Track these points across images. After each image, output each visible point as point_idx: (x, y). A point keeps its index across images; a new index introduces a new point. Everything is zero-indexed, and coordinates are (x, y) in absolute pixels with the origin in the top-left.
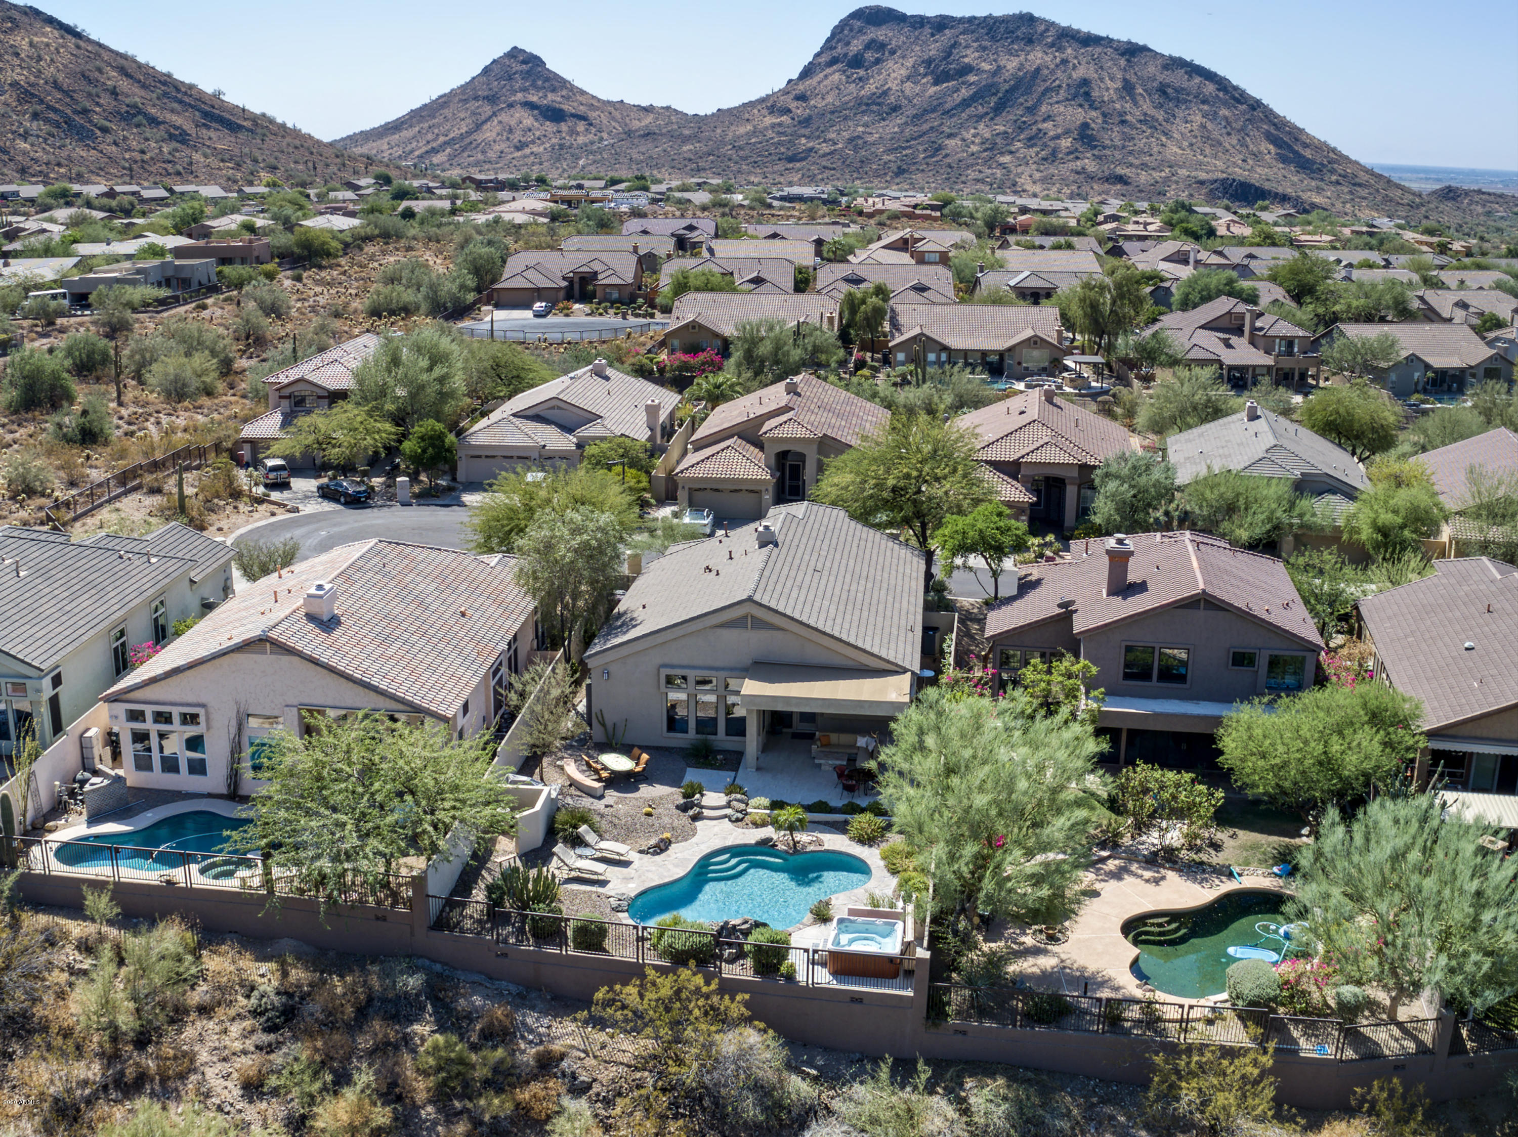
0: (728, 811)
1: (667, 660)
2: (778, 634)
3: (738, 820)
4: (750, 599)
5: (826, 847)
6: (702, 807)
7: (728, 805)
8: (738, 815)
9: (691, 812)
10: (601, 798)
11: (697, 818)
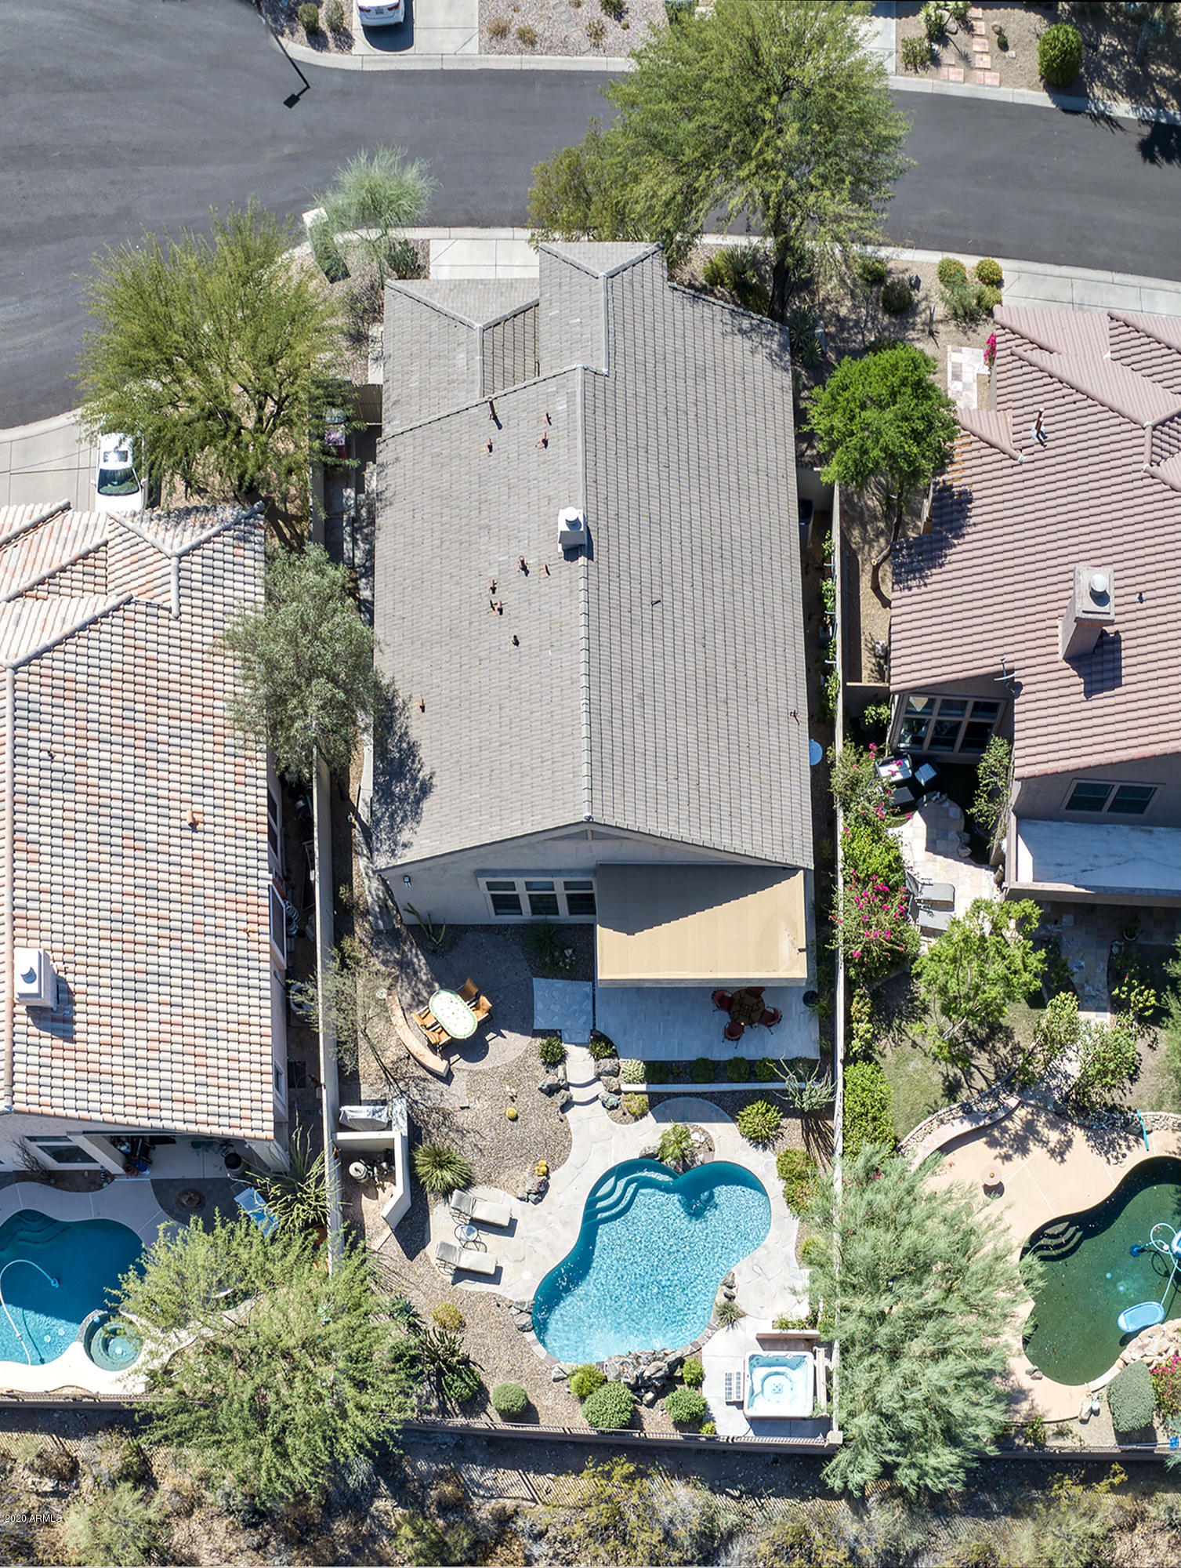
0: (599, 1088)
3: (613, 1108)
4: (589, 821)
5: (719, 1156)
6: (569, 1085)
7: (598, 1078)
8: (613, 1100)
9: (559, 1099)
10: (447, 1078)
11: (567, 1106)
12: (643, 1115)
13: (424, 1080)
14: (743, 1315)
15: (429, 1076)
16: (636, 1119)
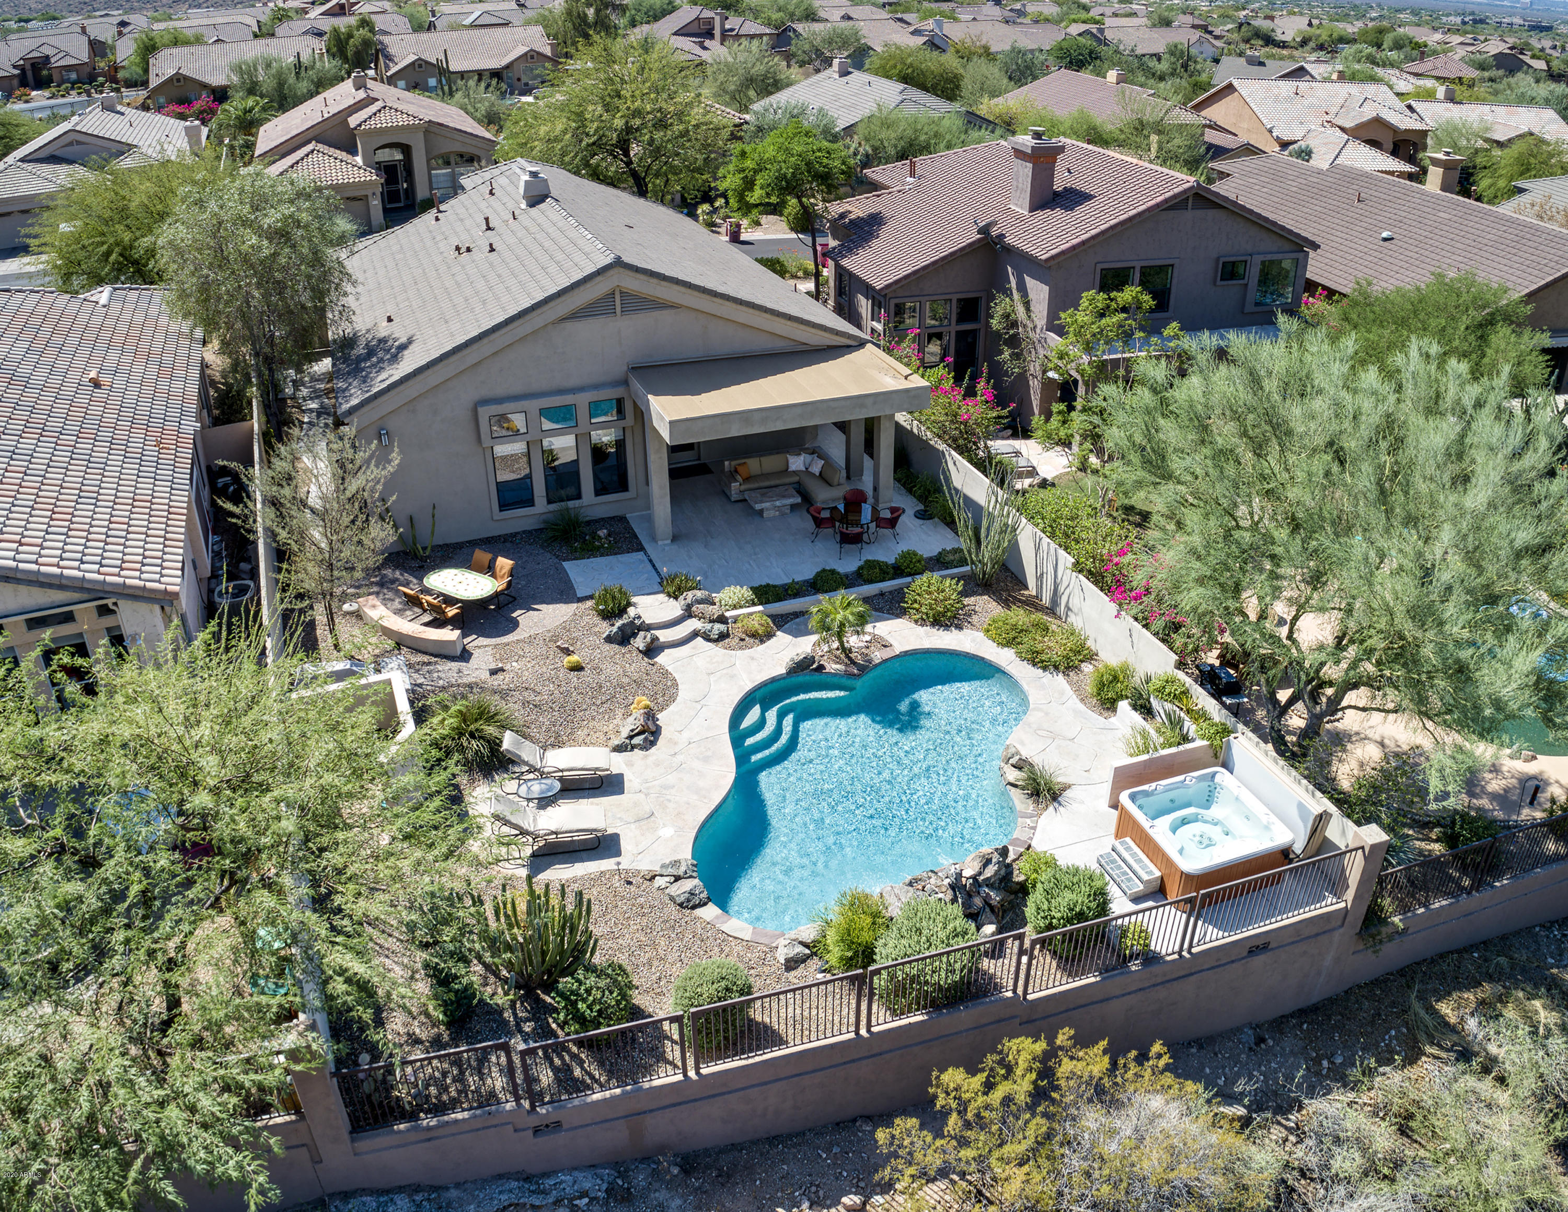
0: (693, 624)
1: (485, 392)
2: (666, 316)
3: (723, 636)
4: (618, 263)
5: (898, 648)
6: (648, 628)
7: (688, 614)
8: (719, 627)
9: (640, 642)
10: (465, 656)
11: (652, 650)
12: (769, 635)
13: (429, 664)
14: (1066, 787)
15: (433, 659)
16: (762, 642)
